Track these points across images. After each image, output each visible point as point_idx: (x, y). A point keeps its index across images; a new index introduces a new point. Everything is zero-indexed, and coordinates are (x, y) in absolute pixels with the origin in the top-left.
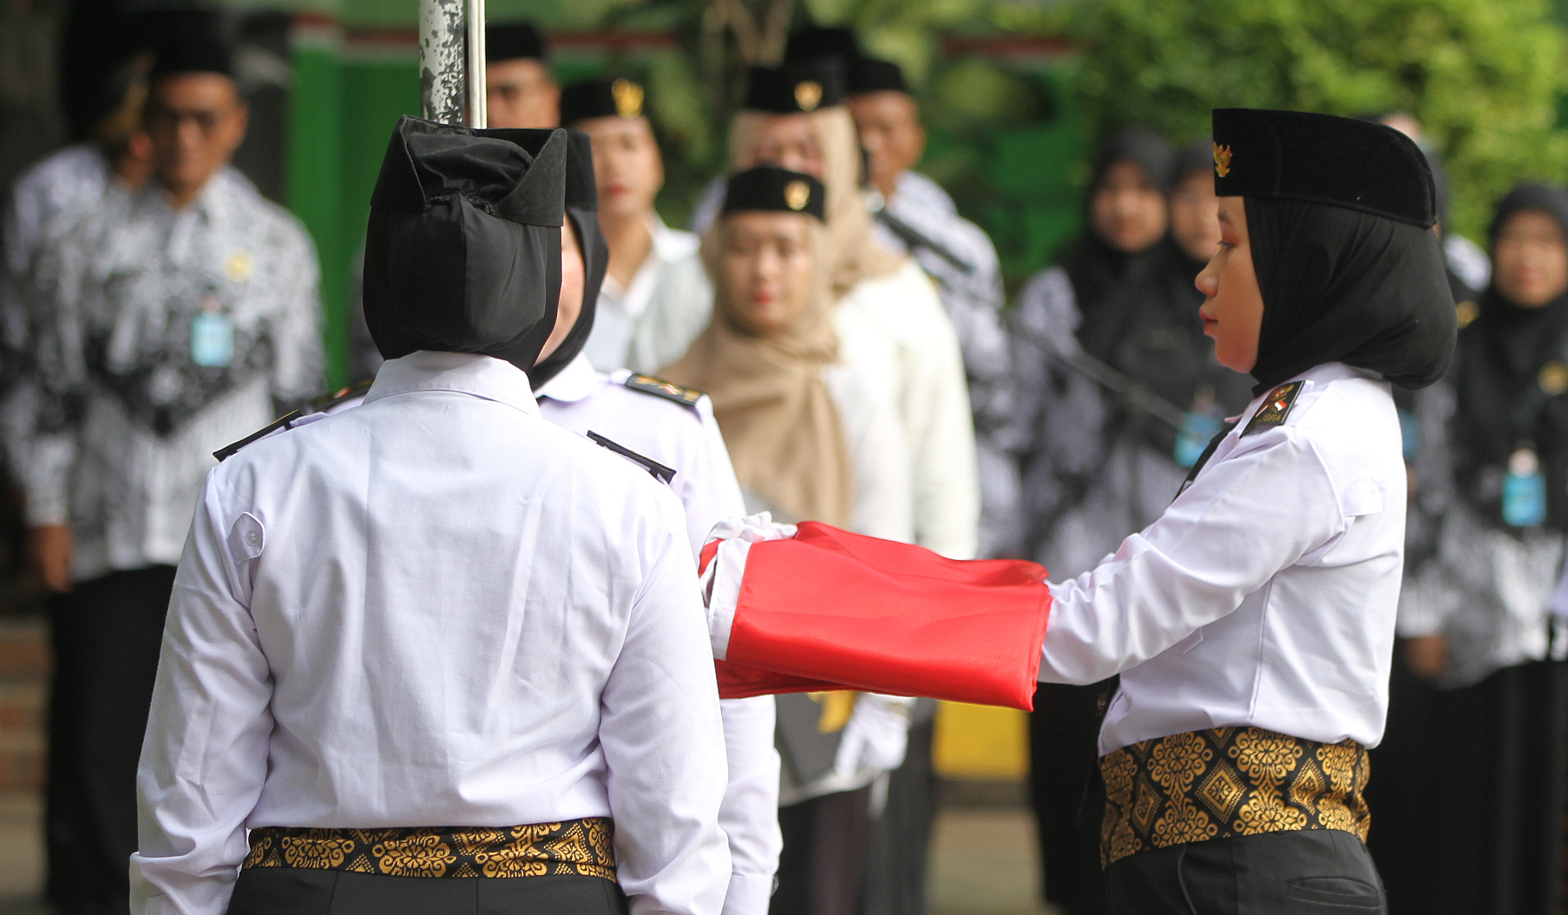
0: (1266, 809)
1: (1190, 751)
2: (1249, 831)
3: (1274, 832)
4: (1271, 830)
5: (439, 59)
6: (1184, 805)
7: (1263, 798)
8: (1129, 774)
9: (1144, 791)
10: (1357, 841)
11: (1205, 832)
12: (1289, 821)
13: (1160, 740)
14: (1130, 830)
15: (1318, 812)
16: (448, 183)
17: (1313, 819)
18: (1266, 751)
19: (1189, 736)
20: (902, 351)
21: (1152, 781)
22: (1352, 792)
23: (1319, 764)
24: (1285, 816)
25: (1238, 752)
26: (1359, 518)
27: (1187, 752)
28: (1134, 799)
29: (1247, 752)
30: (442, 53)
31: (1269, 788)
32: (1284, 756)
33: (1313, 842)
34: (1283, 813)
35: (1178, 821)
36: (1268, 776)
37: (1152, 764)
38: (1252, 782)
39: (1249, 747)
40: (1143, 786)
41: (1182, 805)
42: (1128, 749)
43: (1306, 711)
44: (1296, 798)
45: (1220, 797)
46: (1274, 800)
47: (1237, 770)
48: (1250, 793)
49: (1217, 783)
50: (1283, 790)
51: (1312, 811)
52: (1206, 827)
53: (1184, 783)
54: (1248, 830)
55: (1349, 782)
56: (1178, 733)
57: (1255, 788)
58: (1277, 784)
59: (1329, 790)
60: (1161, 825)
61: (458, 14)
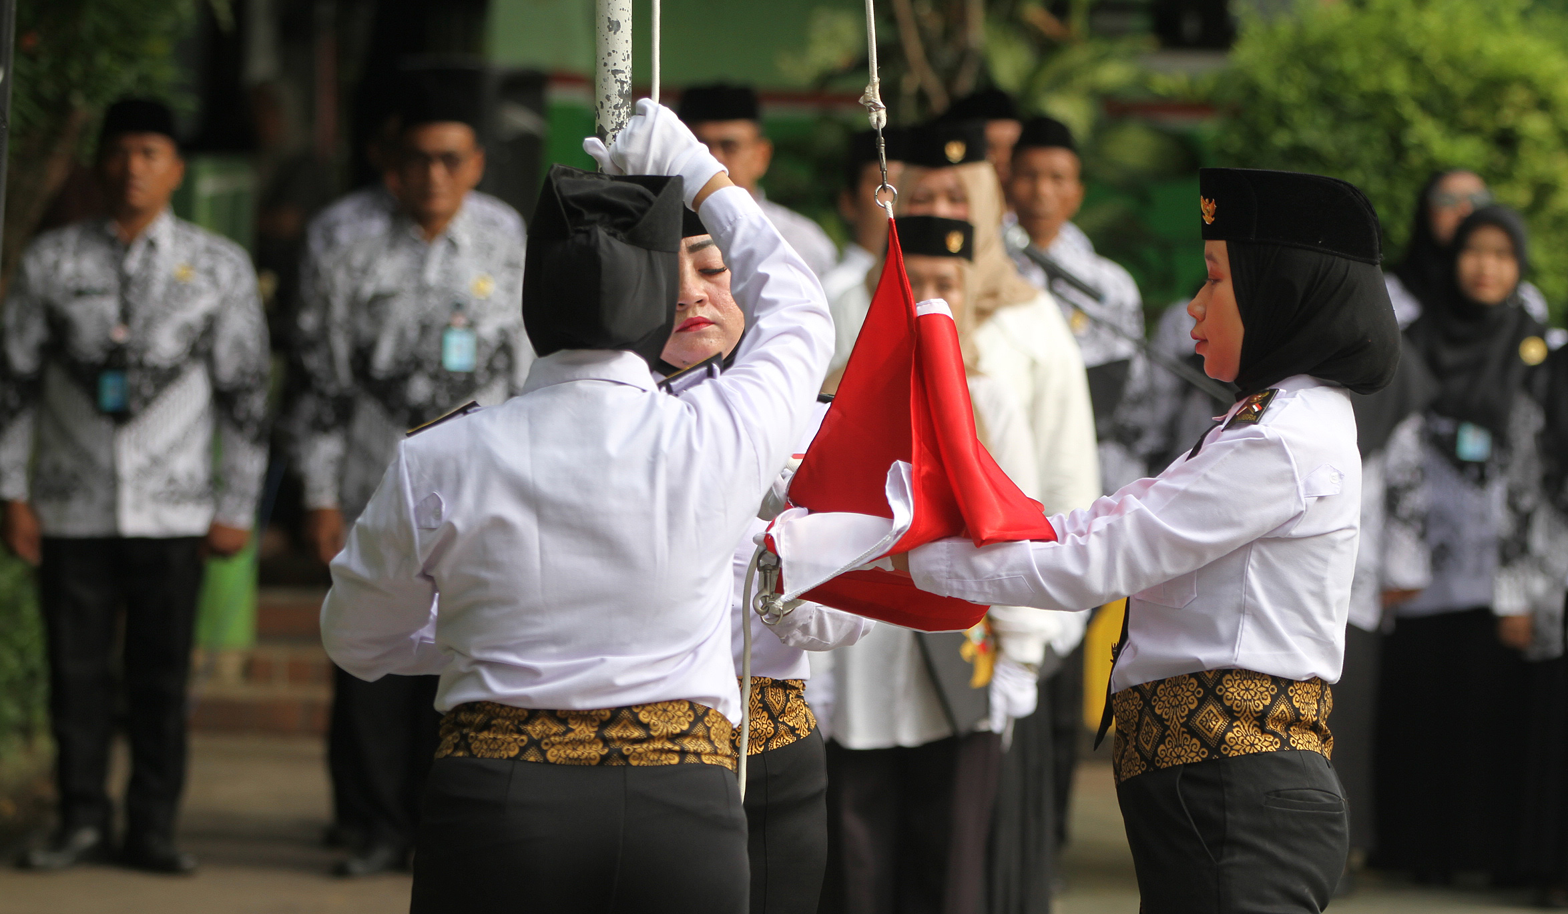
0: (1247, 735)
1: (1185, 690)
2: (1234, 753)
3: (1254, 753)
4: (1251, 752)
5: (611, 118)
6: (1181, 733)
7: (1244, 727)
8: (1136, 708)
9: (1147, 722)
10: (1324, 758)
11: (1198, 755)
12: (1266, 744)
13: (1162, 682)
14: (1137, 755)
15: (1289, 736)
16: (588, 216)
17: (1285, 742)
18: (1247, 690)
19: (1185, 678)
20: (1034, 365)
21: (1155, 714)
22: (1318, 720)
23: (1290, 699)
24: (1263, 740)
25: (1224, 690)
26: (1321, 498)
27: (1183, 690)
28: (1138, 729)
29: (1231, 690)
30: (613, 114)
31: (1249, 719)
32: (1261, 693)
33: (1287, 761)
34: (1261, 738)
35: (1176, 746)
36: (1248, 710)
37: (1155, 700)
38: (1236, 714)
39: (1233, 686)
40: (1147, 718)
41: (1179, 734)
42: (1136, 688)
43: (1280, 653)
44: (1271, 727)
45: (1209, 726)
46: (1253, 728)
47: (1223, 705)
48: (1234, 722)
49: (1207, 715)
50: (1260, 720)
51: (1285, 736)
52: (1199, 751)
53: (1180, 715)
54: (1232, 752)
55: (1315, 713)
56: (1177, 676)
57: (1238, 719)
58: (1255, 715)
59: (1298, 720)
60: (1162, 750)
61: (627, 82)
